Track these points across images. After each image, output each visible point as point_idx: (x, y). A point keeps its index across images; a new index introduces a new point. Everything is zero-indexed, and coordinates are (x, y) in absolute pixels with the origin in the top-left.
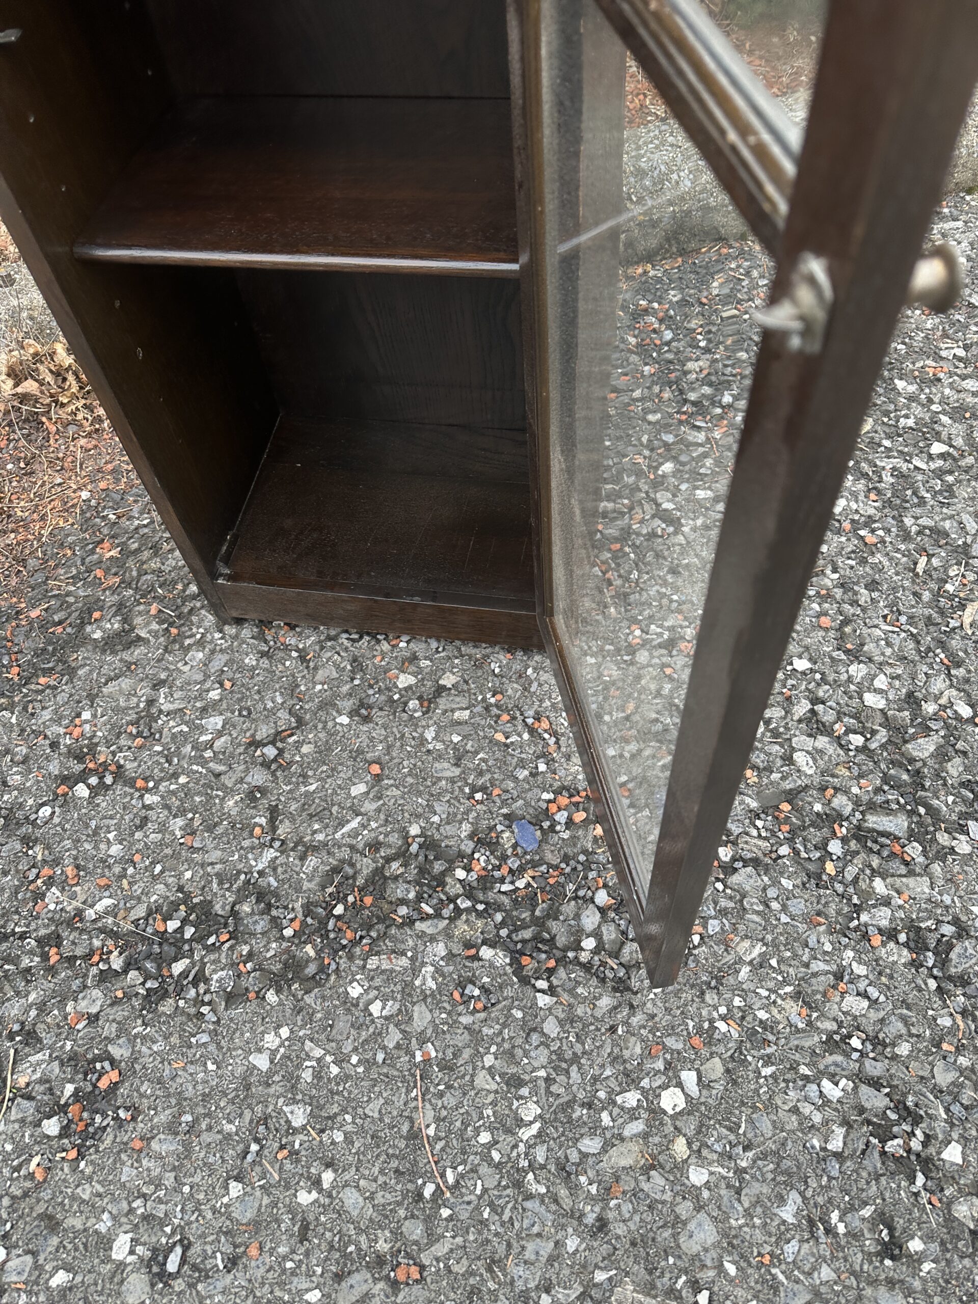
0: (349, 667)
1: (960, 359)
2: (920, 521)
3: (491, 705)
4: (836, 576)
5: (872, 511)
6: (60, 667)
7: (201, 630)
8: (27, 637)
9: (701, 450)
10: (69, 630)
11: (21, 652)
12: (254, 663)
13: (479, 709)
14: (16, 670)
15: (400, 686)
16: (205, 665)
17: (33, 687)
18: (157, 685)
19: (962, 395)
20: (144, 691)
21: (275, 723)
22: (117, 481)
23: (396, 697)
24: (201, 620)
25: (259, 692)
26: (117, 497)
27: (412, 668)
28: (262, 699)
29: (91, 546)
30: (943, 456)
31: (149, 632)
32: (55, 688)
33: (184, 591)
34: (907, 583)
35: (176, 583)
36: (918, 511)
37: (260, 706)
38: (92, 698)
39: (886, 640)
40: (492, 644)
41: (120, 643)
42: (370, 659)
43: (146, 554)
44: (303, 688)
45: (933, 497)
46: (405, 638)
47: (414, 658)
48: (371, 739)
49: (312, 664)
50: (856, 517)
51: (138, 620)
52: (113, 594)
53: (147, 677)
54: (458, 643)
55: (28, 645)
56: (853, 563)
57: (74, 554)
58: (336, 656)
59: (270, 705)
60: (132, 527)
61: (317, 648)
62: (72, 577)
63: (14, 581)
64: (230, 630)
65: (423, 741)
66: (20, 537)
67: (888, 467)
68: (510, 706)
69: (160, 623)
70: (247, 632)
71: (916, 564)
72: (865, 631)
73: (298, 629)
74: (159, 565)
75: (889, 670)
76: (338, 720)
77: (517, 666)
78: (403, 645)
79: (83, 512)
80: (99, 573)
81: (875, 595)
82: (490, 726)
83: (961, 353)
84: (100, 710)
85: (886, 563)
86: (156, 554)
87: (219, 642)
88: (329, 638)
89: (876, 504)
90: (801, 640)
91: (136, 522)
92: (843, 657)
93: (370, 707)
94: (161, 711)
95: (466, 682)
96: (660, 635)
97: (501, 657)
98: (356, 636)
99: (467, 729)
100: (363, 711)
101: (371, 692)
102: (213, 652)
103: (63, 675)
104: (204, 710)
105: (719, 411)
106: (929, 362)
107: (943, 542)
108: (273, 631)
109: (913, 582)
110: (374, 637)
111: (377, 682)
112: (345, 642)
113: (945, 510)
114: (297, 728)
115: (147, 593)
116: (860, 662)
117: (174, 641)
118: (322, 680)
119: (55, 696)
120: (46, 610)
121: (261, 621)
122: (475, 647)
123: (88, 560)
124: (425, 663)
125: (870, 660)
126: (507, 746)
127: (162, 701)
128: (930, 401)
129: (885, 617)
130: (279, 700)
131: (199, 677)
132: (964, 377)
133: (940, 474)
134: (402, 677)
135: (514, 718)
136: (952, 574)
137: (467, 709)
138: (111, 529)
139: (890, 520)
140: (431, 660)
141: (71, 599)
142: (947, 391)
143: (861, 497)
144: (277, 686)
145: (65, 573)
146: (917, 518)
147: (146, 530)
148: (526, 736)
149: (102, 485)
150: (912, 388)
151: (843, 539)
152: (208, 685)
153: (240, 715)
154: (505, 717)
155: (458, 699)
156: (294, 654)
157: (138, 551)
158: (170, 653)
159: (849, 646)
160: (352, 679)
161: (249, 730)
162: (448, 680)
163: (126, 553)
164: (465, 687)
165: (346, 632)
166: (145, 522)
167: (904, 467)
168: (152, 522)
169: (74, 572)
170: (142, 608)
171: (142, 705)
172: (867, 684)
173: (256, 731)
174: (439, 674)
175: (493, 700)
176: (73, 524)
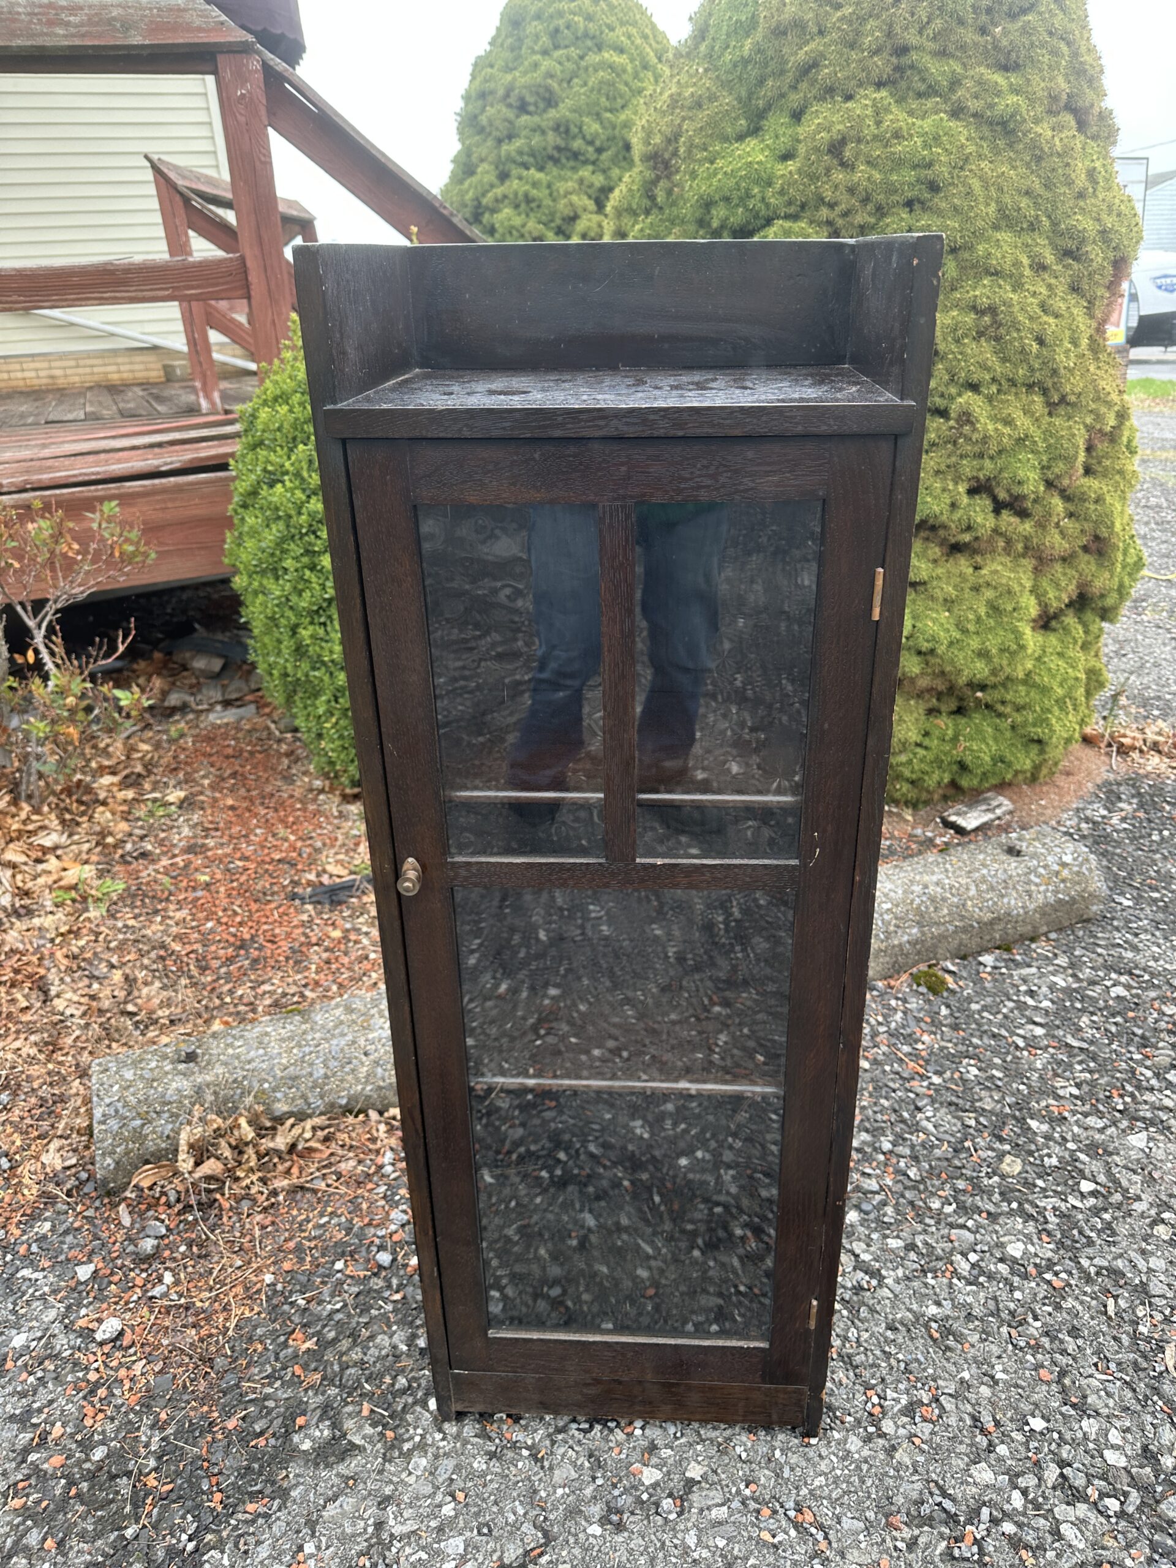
0: (587, 1464)
1: (1076, 1097)
2: (1096, 1261)
3: (747, 1498)
4: (1038, 1324)
5: (1050, 1254)
6: (268, 1490)
7: (420, 1431)
8: (227, 1453)
9: (878, 1198)
10: (272, 1441)
11: (220, 1473)
12: (484, 1467)
13: (736, 1504)
14: (218, 1496)
15: (647, 1483)
16: (431, 1473)
17: (240, 1516)
18: (384, 1502)
19: (1090, 1133)
20: (371, 1512)
21: (522, 1540)
22: (301, 1261)
23: (645, 1497)
24: (418, 1419)
25: (496, 1503)
26: (303, 1279)
27: (654, 1460)
28: (501, 1511)
29: (282, 1339)
30: (1094, 1194)
31: (364, 1438)
32: (267, 1516)
33: (393, 1385)
34: (1105, 1328)
35: (383, 1376)
36: (1090, 1251)
37: (500, 1521)
38: (312, 1524)
39: (1105, 1389)
40: (731, 1424)
41: (333, 1454)
42: (606, 1452)
43: (345, 1344)
44: (543, 1494)
45: (1099, 1236)
46: (638, 1423)
47: (653, 1448)
48: (631, 1552)
49: (546, 1464)
50: (1038, 1261)
51: (349, 1424)
52: (316, 1394)
53: (370, 1494)
54: (696, 1425)
55: (231, 1462)
56: (1049, 1309)
57: (266, 1349)
58: (570, 1451)
59: (511, 1518)
60: (325, 1314)
61: (548, 1443)
62: (267, 1377)
63: (202, 1385)
64: (451, 1428)
65: (686, 1551)
66: (203, 1332)
67: (1049, 1207)
68: (767, 1497)
69: (374, 1425)
70: (469, 1429)
71: (1105, 1306)
72: (1084, 1382)
73: (523, 1422)
74: (360, 1355)
75: (1118, 1424)
76: (590, 1531)
77: (763, 1449)
78: (638, 1432)
79: (269, 1299)
80: (298, 1370)
81: (1080, 1342)
82: (753, 1525)
83: (1075, 1092)
84: (324, 1539)
85: (1080, 1308)
86: (355, 1343)
87: (441, 1444)
88: (559, 1431)
89: (1051, 1246)
90: (1028, 1396)
91: (329, 1307)
92: (1073, 1412)
93: (619, 1512)
94: (392, 1535)
95: (715, 1472)
96: (897, 1401)
97: (744, 1439)
98: (586, 1426)
99: (729, 1529)
100: (615, 1518)
101: (616, 1492)
102: (436, 1457)
103: (273, 1499)
104: (440, 1529)
105: (881, 1157)
106: (1051, 1102)
107: (1122, 1282)
108: (495, 1425)
109: (1109, 1326)
110: (605, 1425)
111: (620, 1481)
112: (576, 1433)
113: (1113, 1249)
114: (546, 1545)
115: (352, 1390)
116: (1089, 1416)
117: (393, 1447)
118: (560, 1481)
119: (270, 1527)
120: (243, 1419)
121: (481, 1415)
122: (714, 1428)
123: (282, 1355)
124: (666, 1453)
125: (1098, 1414)
126: (775, 1546)
127: (392, 1522)
128: (1064, 1139)
129: (1096, 1365)
130: (521, 1511)
131: (428, 1489)
132: (1086, 1115)
133: (1096, 1211)
134: (646, 1471)
135: (775, 1512)
136: (1140, 1314)
137: (723, 1505)
138: (302, 1315)
139: (1067, 1262)
140: (672, 1448)
141: (271, 1404)
142: (1076, 1129)
143: (1036, 1240)
144: (515, 1494)
145: (260, 1372)
146: (1091, 1259)
147: (339, 1316)
148: (793, 1533)
149: (287, 1266)
150: (1045, 1127)
151: (1033, 1284)
152: (439, 1497)
153: (480, 1533)
154: (766, 1512)
155: (712, 1494)
156: (525, 1453)
157: (336, 1340)
158: (390, 1461)
159: (1074, 1400)
160: (594, 1478)
161: (495, 1551)
162: (695, 1472)
163: (324, 1344)
164: (716, 1479)
165: (574, 1420)
166: (338, 1306)
167: (1063, 1206)
168: (345, 1305)
169: (270, 1370)
170: (349, 1409)
171: (370, 1530)
172: (1102, 1443)
173: (503, 1552)
174: (684, 1464)
175: (747, 1492)
176: (259, 1313)
